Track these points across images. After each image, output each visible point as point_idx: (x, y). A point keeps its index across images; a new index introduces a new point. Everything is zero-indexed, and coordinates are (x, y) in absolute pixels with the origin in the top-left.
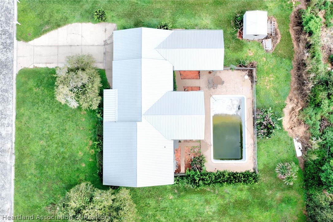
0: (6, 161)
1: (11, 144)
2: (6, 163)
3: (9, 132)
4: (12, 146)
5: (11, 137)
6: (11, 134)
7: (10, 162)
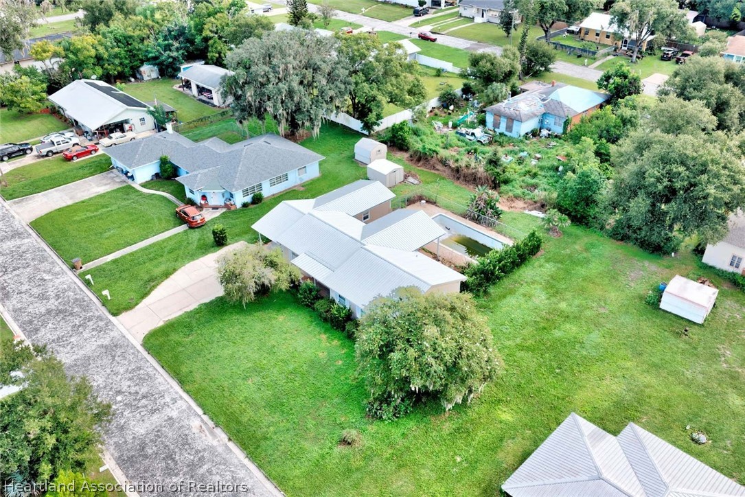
0: (210, 444)
1: (199, 419)
2: (212, 447)
3: (184, 407)
4: (202, 420)
5: (193, 411)
6: (189, 407)
7: (219, 441)
